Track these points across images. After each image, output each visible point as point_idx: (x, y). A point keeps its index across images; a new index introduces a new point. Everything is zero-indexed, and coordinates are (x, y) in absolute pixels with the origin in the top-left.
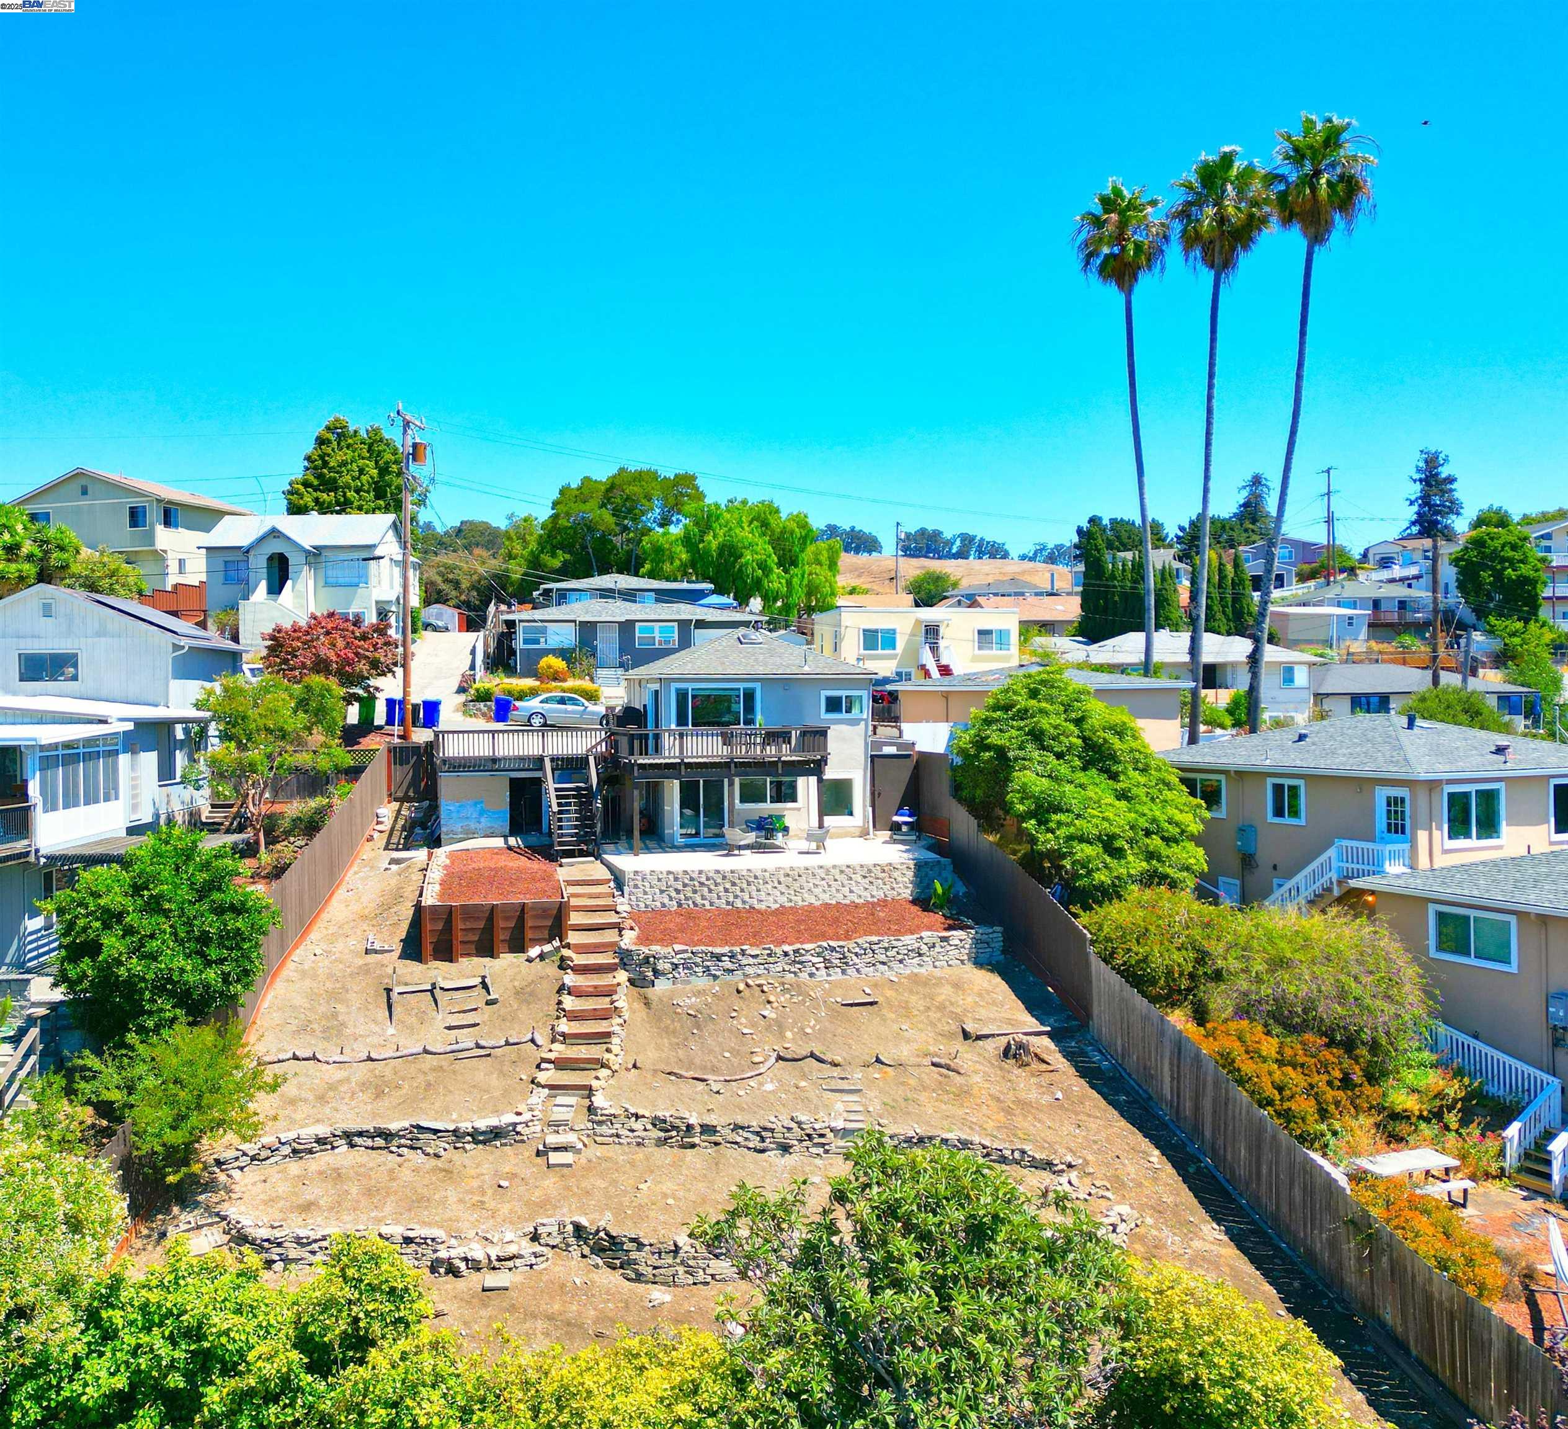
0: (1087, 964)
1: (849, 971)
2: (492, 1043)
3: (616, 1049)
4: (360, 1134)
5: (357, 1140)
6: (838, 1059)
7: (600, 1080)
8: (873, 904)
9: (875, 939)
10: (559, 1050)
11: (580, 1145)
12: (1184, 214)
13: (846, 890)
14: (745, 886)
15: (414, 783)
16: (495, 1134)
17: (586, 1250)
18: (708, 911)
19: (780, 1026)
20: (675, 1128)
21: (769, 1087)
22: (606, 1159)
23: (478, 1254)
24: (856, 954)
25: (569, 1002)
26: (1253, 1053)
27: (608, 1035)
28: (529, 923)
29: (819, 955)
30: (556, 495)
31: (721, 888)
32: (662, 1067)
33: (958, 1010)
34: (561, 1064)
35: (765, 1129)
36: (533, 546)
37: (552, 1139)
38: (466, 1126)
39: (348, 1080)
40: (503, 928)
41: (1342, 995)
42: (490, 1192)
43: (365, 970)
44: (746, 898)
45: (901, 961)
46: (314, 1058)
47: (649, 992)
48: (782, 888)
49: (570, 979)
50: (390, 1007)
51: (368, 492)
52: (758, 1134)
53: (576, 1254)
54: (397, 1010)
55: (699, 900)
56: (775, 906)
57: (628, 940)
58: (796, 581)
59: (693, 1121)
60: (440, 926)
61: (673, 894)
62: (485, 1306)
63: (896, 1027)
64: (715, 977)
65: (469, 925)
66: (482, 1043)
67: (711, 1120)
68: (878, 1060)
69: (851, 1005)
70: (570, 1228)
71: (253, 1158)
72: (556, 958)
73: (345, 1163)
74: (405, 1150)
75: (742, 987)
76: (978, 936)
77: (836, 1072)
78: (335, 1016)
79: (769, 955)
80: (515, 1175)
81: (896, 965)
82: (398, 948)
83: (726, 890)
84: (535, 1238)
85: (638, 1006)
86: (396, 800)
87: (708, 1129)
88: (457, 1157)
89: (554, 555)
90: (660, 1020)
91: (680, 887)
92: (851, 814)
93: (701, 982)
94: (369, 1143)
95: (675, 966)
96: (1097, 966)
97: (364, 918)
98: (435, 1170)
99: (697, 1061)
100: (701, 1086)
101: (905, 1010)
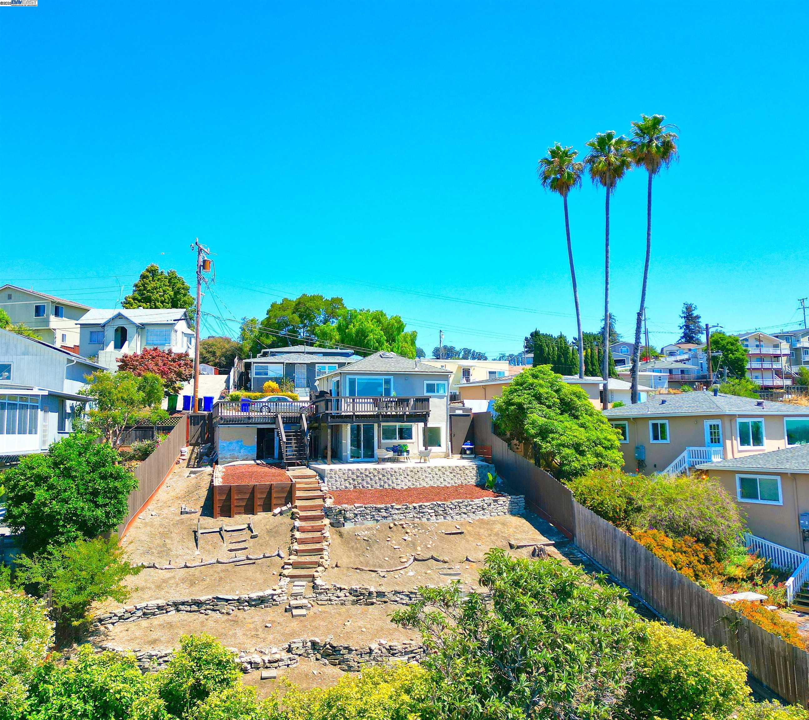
0: (572, 507)
1: (448, 518)
2: (256, 557)
3: (326, 557)
4: (183, 604)
5: (181, 607)
6: (446, 559)
7: (319, 573)
8: (456, 487)
9: (461, 500)
10: (294, 558)
11: (310, 606)
12: (592, 160)
13: (442, 480)
14: (389, 477)
15: (201, 435)
16: (262, 601)
17: (319, 656)
18: (370, 490)
19: (414, 544)
20: (362, 594)
21: (411, 574)
22: (324, 612)
23: (257, 659)
24: (451, 508)
25: (298, 535)
26: (661, 546)
27: (322, 550)
28: (274, 495)
29: (432, 509)
30: (269, 307)
31: (377, 478)
32: (352, 566)
33: (506, 535)
34: (295, 566)
35: (411, 593)
36: (256, 333)
37: (293, 603)
38: (245, 596)
39: (174, 577)
40: (260, 497)
41: (702, 516)
42: (260, 630)
43: (182, 522)
44: (390, 483)
45: (474, 513)
46: (154, 567)
47: (342, 529)
48: (409, 478)
49: (297, 523)
50: (196, 540)
51: (168, 303)
52: (407, 596)
53: (313, 658)
54: (200, 542)
55: (365, 484)
56: (405, 487)
57: (329, 503)
59: (372, 589)
60: (224, 498)
61: (351, 481)
62: (263, 687)
63: (474, 544)
64: (377, 521)
65: (240, 497)
66: (250, 557)
67: (382, 589)
68: (467, 559)
69: (450, 534)
70: (309, 644)
71: (120, 618)
72: (289, 514)
73: (174, 620)
74: (210, 611)
75: (392, 525)
76: (512, 500)
77: (446, 566)
78: (165, 545)
79: (406, 509)
80: (274, 621)
81: (471, 515)
82: (200, 511)
83: (380, 479)
84: (289, 650)
85: (336, 536)
86: (191, 445)
87: (380, 594)
88: (240, 614)
89: (267, 337)
90: (349, 543)
91: (355, 478)
92: (440, 446)
93: (370, 523)
94: (188, 608)
95: (356, 515)
96: (578, 507)
97: (178, 498)
98: (228, 620)
99: (371, 562)
100: (374, 574)
101: (479, 536)
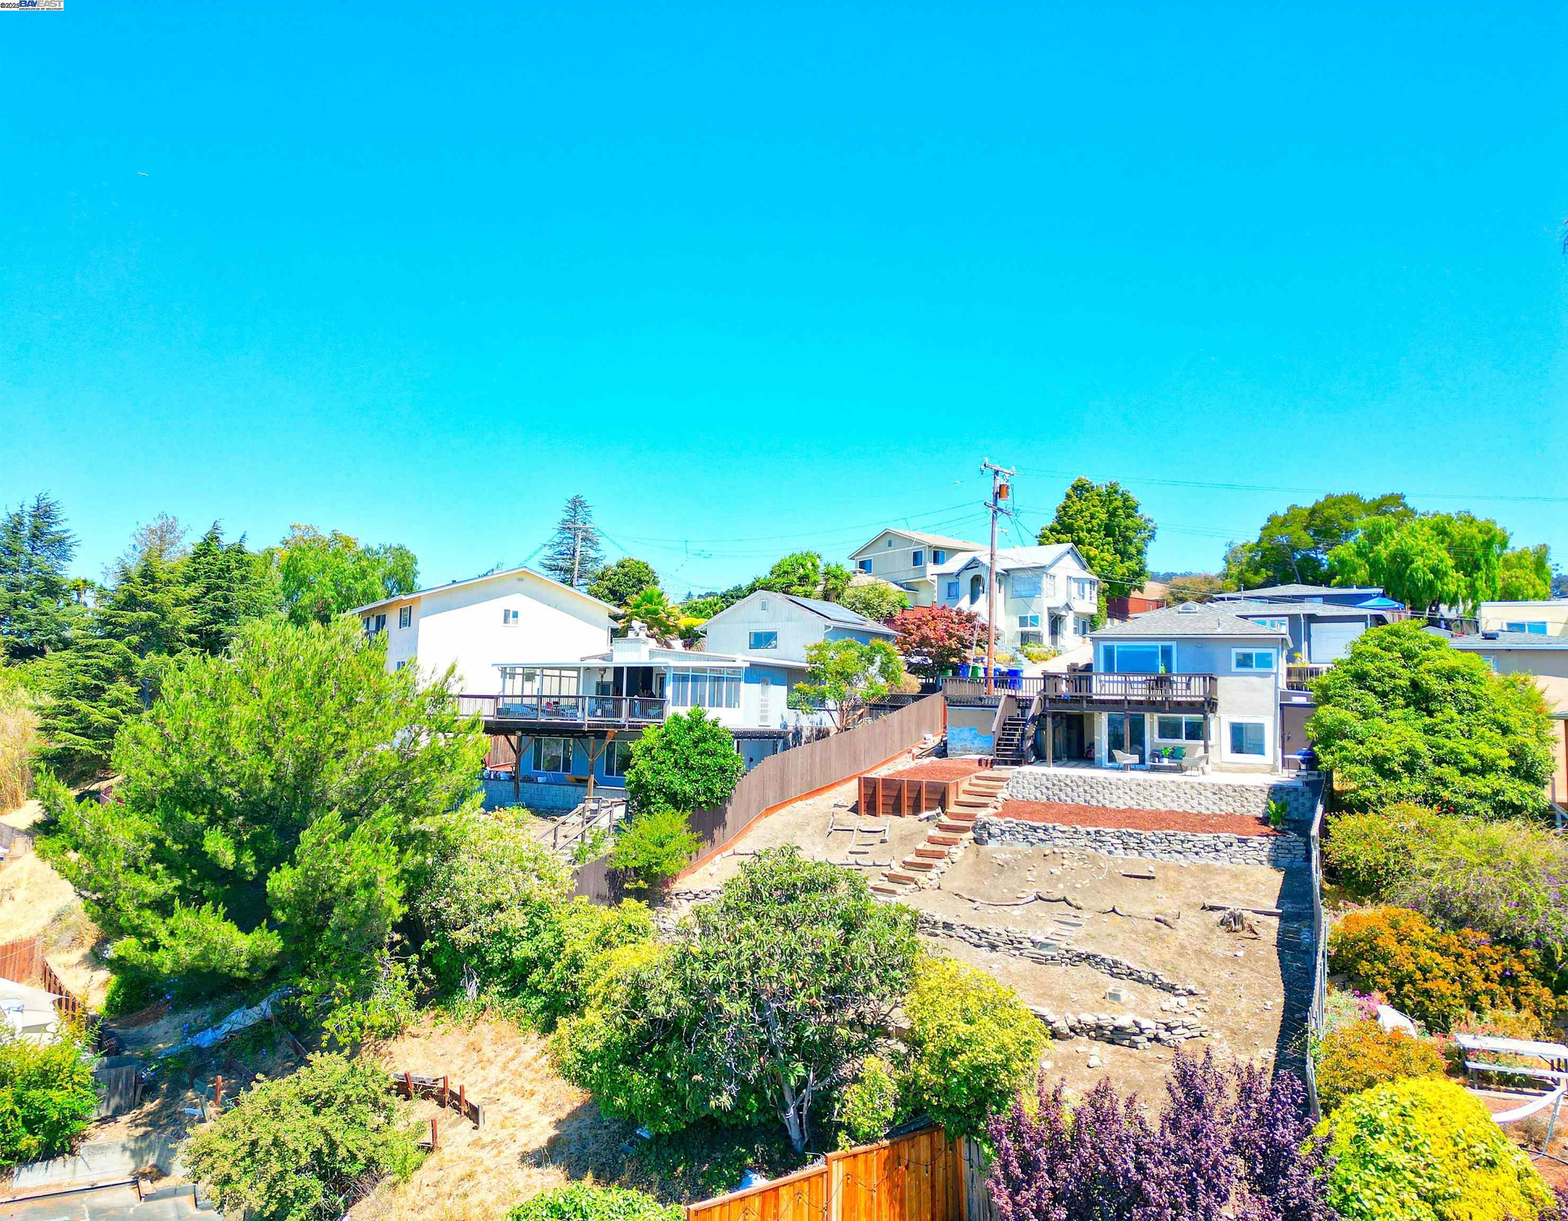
1: (1145, 854)
3: (931, 875)
6: (1081, 904)
7: (906, 890)
10: (898, 872)
14: (1100, 789)
18: (1070, 804)
19: (1058, 879)
20: (928, 922)
21: (1015, 911)
24: (1153, 842)
25: (924, 846)
27: (933, 867)
28: (924, 793)
30: (1264, 523)
31: (1081, 790)
32: (957, 890)
34: (892, 880)
40: (908, 797)
47: (983, 848)
55: (1063, 797)
60: (870, 792)
61: (1045, 790)
63: (1154, 894)
64: (1032, 844)
65: (886, 792)
67: (956, 922)
69: (1131, 876)
72: (936, 820)
75: (1049, 852)
77: (1073, 911)
79: (1075, 833)
81: (1191, 856)
82: (851, 805)
83: (1085, 792)
85: (972, 855)
87: (947, 926)
90: (978, 864)
91: (1050, 786)
92: (1261, 754)
99: (981, 890)
100: (969, 904)
101: (1174, 886)
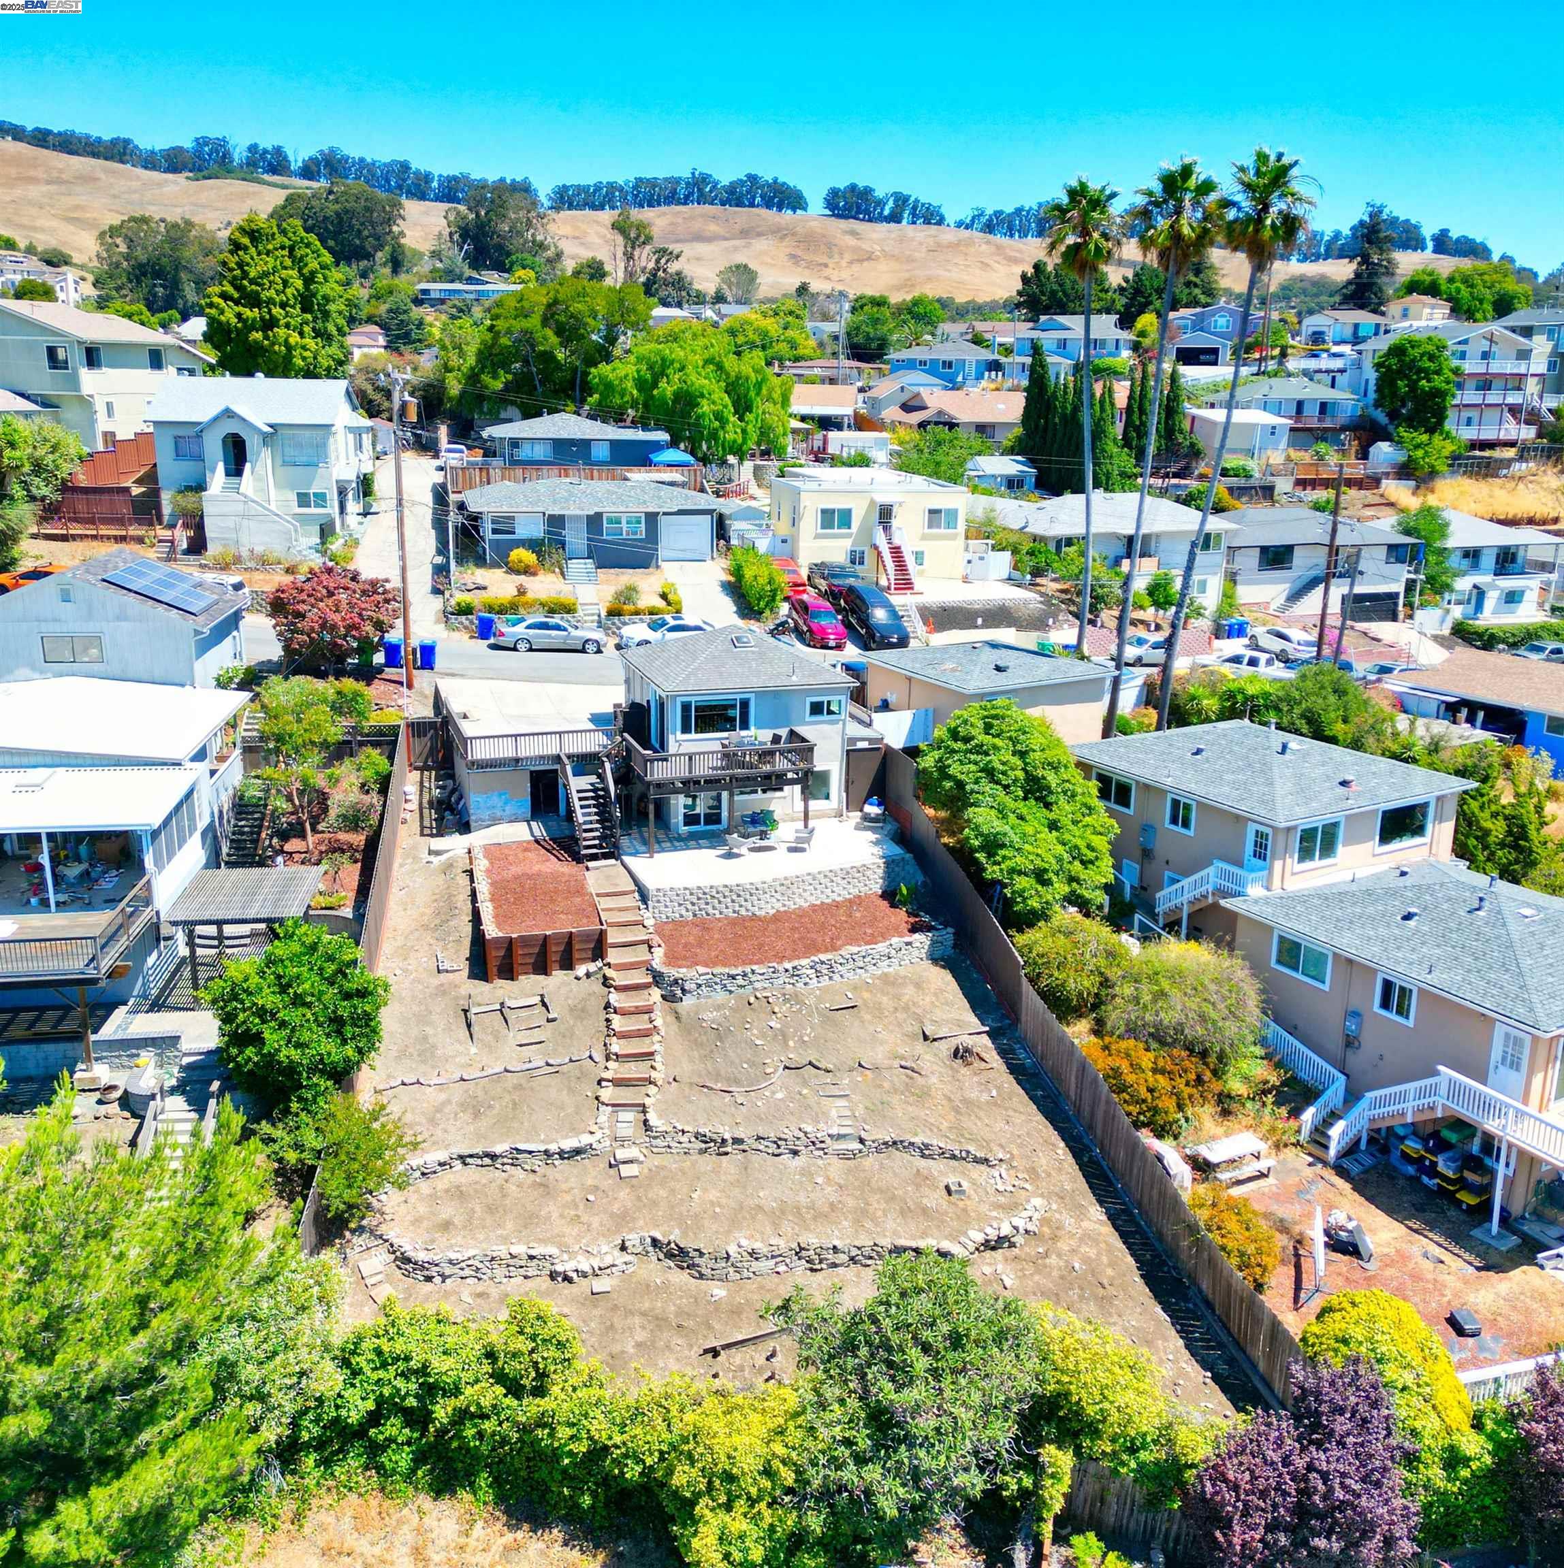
0: (1019, 984)
2: (559, 1061)
3: (658, 1065)
4: (471, 1156)
5: (469, 1160)
6: (830, 1067)
7: (652, 1096)
8: (850, 901)
9: (855, 949)
11: (642, 1158)
15: (432, 752)
16: (578, 1152)
17: (661, 1256)
19: (784, 1036)
21: (779, 1095)
22: (663, 1168)
23: (585, 1267)
26: (1135, 1066)
28: (576, 947)
29: (812, 968)
32: (696, 1080)
33: (919, 1011)
35: (780, 1139)
37: (621, 1154)
38: (553, 1148)
39: (449, 1101)
40: (555, 952)
42: (581, 1207)
43: (442, 991)
44: (750, 907)
45: (874, 965)
46: (418, 1082)
48: (778, 896)
49: (615, 998)
50: (469, 1026)
52: (774, 1142)
53: (654, 1258)
54: (475, 1029)
56: (772, 912)
57: (658, 959)
58: (750, 428)
59: (727, 1136)
60: (502, 953)
62: (595, 1306)
63: (871, 1028)
64: (731, 992)
65: (525, 951)
66: (551, 1061)
68: (860, 1065)
69: (837, 1010)
70: (649, 1240)
73: (463, 1179)
74: (507, 1167)
75: (752, 1000)
76: (935, 938)
77: (828, 1078)
78: (425, 1038)
79: (774, 972)
80: (597, 1188)
81: (871, 968)
84: (623, 1248)
85: (671, 1019)
86: (416, 769)
88: (550, 1172)
90: (689, 1033)
92: (827, 797)
93: (720, 996)
94: (479, 1162)
95: (699, 986)
96: (1027, 989)
97: (425, 927)
98: (536, 1185)
99: (723, 1073)
100: (727, 1097)
101: (878, 1012)
